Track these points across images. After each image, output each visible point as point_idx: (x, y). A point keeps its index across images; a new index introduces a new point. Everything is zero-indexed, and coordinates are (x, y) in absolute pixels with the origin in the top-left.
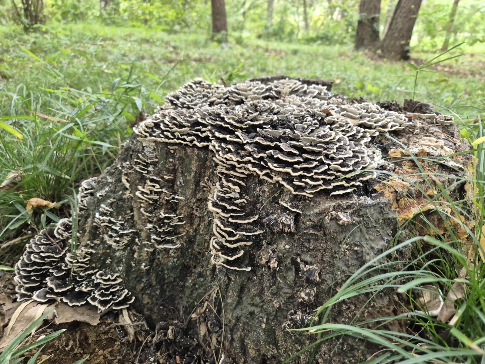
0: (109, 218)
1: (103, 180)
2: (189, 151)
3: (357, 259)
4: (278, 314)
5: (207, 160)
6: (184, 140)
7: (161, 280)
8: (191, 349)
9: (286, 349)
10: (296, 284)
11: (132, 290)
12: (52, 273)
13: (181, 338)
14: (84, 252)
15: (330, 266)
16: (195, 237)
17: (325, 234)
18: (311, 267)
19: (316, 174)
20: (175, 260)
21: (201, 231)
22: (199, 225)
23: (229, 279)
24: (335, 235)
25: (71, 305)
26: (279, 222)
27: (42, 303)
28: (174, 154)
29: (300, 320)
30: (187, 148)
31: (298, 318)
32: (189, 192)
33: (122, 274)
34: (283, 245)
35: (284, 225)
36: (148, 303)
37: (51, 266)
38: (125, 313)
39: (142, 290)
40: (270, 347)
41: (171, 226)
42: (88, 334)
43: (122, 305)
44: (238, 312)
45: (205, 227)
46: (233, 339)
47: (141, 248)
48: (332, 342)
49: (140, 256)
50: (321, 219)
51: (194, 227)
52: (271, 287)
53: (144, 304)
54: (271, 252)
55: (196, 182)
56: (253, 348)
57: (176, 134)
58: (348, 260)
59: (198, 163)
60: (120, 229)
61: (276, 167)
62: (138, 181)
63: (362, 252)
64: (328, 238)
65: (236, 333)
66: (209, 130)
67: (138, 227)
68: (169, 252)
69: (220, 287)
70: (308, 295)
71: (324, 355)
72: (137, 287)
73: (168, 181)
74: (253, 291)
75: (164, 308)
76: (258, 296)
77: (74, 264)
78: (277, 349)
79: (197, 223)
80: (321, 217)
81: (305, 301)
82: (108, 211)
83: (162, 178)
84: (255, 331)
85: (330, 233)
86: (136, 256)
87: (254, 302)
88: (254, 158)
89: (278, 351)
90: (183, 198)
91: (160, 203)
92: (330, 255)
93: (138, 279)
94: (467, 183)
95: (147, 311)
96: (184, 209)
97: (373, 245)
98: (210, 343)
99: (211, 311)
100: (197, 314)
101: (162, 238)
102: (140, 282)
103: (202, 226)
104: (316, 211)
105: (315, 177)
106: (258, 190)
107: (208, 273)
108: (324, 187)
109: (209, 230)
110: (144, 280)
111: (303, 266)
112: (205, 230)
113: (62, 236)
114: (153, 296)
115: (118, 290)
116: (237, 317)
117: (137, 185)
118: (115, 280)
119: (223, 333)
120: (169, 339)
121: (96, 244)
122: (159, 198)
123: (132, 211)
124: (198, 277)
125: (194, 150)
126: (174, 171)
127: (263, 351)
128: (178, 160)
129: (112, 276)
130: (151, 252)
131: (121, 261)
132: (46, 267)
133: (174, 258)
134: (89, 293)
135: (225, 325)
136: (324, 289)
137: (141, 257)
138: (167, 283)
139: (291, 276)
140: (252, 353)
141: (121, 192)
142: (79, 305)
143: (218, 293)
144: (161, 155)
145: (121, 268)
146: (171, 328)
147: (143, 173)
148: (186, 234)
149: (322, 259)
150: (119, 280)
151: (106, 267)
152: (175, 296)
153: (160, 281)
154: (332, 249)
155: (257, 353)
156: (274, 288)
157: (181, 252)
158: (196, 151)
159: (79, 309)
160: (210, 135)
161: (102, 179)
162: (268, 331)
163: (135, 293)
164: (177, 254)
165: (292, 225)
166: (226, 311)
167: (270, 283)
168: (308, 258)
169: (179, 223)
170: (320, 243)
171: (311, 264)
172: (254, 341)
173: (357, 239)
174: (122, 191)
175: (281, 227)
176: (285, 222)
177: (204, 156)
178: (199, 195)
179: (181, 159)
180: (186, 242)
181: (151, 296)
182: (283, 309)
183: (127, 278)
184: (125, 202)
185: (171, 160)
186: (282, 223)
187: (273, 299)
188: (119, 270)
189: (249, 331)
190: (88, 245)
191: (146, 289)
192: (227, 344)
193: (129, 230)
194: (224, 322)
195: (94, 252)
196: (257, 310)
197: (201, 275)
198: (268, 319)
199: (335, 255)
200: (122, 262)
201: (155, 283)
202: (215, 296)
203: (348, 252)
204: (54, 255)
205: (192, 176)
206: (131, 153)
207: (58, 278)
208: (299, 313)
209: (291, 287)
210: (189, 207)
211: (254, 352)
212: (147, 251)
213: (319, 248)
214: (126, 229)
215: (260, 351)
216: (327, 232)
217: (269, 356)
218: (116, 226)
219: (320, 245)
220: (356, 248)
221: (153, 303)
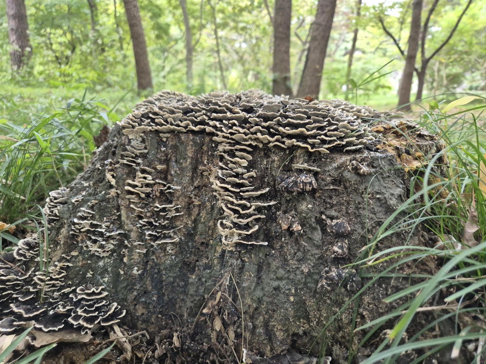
0: (91, 221)
1: (77, 186)
2: (183, 138)
3: (381, 206)
4: (308, 281)
5: (203, 145)
6: (178, 126)
7: (159, 284)
8: (201, 355)
9: (319, 319)
10: (323, 242)
11: (121, 303)
12: (17, 298)
13: (190, 343)
14: (58, 267)
15: (356, 218)
16: (195, 228)
17: (346, 188)
18: (338, 221)
19: (329, 131)
20: (173, 257)
21: (202, 219)
22: (198, 214)
23: (243, 261)
24: (356, 186)
25: (46, 330)
26: (299, 181)
27: (8, 334)
28: (166, 142)
29: (337, 275)
30: (181, 135)
31: (334, 274)
32: (186, 180)
33: (108, 286)
34: (305, 206)
35: (305, 184)
36: (143, 314)
37: (15, 290)
38: (116, 328)
39: (135, 299)
40: (300, 322)
41: (168, 219)
42: (74, 358)
43: (113, 320)
44: (258, 293)
45: (207, 214)
46: (255, 327)
47: (131, 250)
48: (374, 290)
49: (131, 259)
50: (340, 173)
51: (193, 218)
52: (295, 254)
53: (138, 316)
54: (291, 218)
55: (193, 168)
56: (281, 330)
57: (169, 120)
58: (373, 208)
59: (194, 148)
60: (106, 231)
61: (288, 130)
62: (125, 176)
63: (385, 198)
64: (349, 190)
65: (257, 319)
66: (204, 114)
67: (126, 227)
68: (165, 250)
69: (233, 272)
70: (341, 248)
71: (368, 306)
72: (129, 297)
73: (160, 172)
74: (275, 264)
75: (163, 316)
76: (282, 268)
77: (47, 283)
78: (309, 321)
79: (197, 212)
80: (340, 171)
81: (338, 255)
82: (89, 213)
83: (155, 169)
84: (281, 308)
85: (351, 185)
86: (125, 260)
87: (277, 275)
88: (263, 127)
89: (309, 325)
90: (179, 188)
91: (153, 196)
92: (354, 207)
93: (129, 288)
94: (443, 147)
95: (142, 324)
96: (180, 199)
97: (392, 192)
98: (226, 339)
99: (225, 300)
100: (209, 309)
101: (158, 233)
102: (131, 290)
103: (203, 214)
104: (335, 165)
105: (328, 133)
106: (265, 163)
107: (216, 262)
108: (338, 142)
109: (212, 215)
110: (138, 287)
111: (330, 221)
112: (208, 216)
113: (25, 257)
114: (149, 303)
115: (103, 305)
116: (259, 299)
117: (124, 180)
118: (100, 293)
119: (243, 323)
120: (175, 347)
121: (73, 256)
122: (152, 191)
123: (118, 209)
124: (204, 269)
125: (189, 136)
126: (167, 161)
127: (294, 329)
128: (171, 149)
129: (97, 290)
130: (144, 254)
131: (106, 270)
132: (9, 292)
133: (172, 256)
134: (68, 314)
135: (244, 313)
136: (355, 240)
137: (132, 261)
138: (165, 285)
139: (317, 236)
140: (280, 335)
141: (103, 192)
142: (56, 329)
143: (231, 279)
144: (151, 145)
145: (106, 280)
146: (175, 335)
147: (132, 165)
148: (184, 227)
149: (347, 213)
150: (105, 294)
151: (86, 283)
152: (176, 300)
153: (156, 286)
154: (355, 201)
155: (286, 334)
156: (299, 254)
157: (180, 247)
158: (191, 137)
159: (56, 334)
160: (207, 118)
161: (75, 185)
162: (297, 303)
163: (126, 306)
164: (174, 251)
165: (313, 182)
166: (243, 296)
167: (294, 249)
168: (333, 213)
169: (178, 214)
170: (343, 197)
171: (337, 218)
172: (281, 320)
173: (377, 188)
174: (105, 190)
175: (302, 187)
176: (305, 181)
177: (200, 140)
178: (197, 182)
179: (175, 147)
180: (185, 235)
181: (146, 305)
182: (313, 273)
183: (113, 290)
184: (109, 202)
185: (163, 149)
186: (303, 182)
187: (300, 266)
188: (104, 282)
189: (274, 311)
190: (64, 258)
191: (140, 298)
192: (248, 335)
193: (116, 231)
194: (242, 309)
195: (71, 265)
196: (282, 284)
197: (208, 267)
198: (296, 290)
199: (359, 206)
200: (108, 271)
201: (151, 287)
202: (228, 283)
203: (371, 201)
204: (18, 277)
205: (188, 163)
206: (113, 149)
207: (24, 303)
208: (334, 269)
209: (318, 247)
210: (185, 197)
211: (282, 334)
212: (139, 253)
213: (342, 201)
214: (113, 231)
215: (288, 331)
216: (348, 185)
217: (301, 332)
218: (101, 228)
219: (343, 199)
220: (378, 196)
221: (149, 312)
